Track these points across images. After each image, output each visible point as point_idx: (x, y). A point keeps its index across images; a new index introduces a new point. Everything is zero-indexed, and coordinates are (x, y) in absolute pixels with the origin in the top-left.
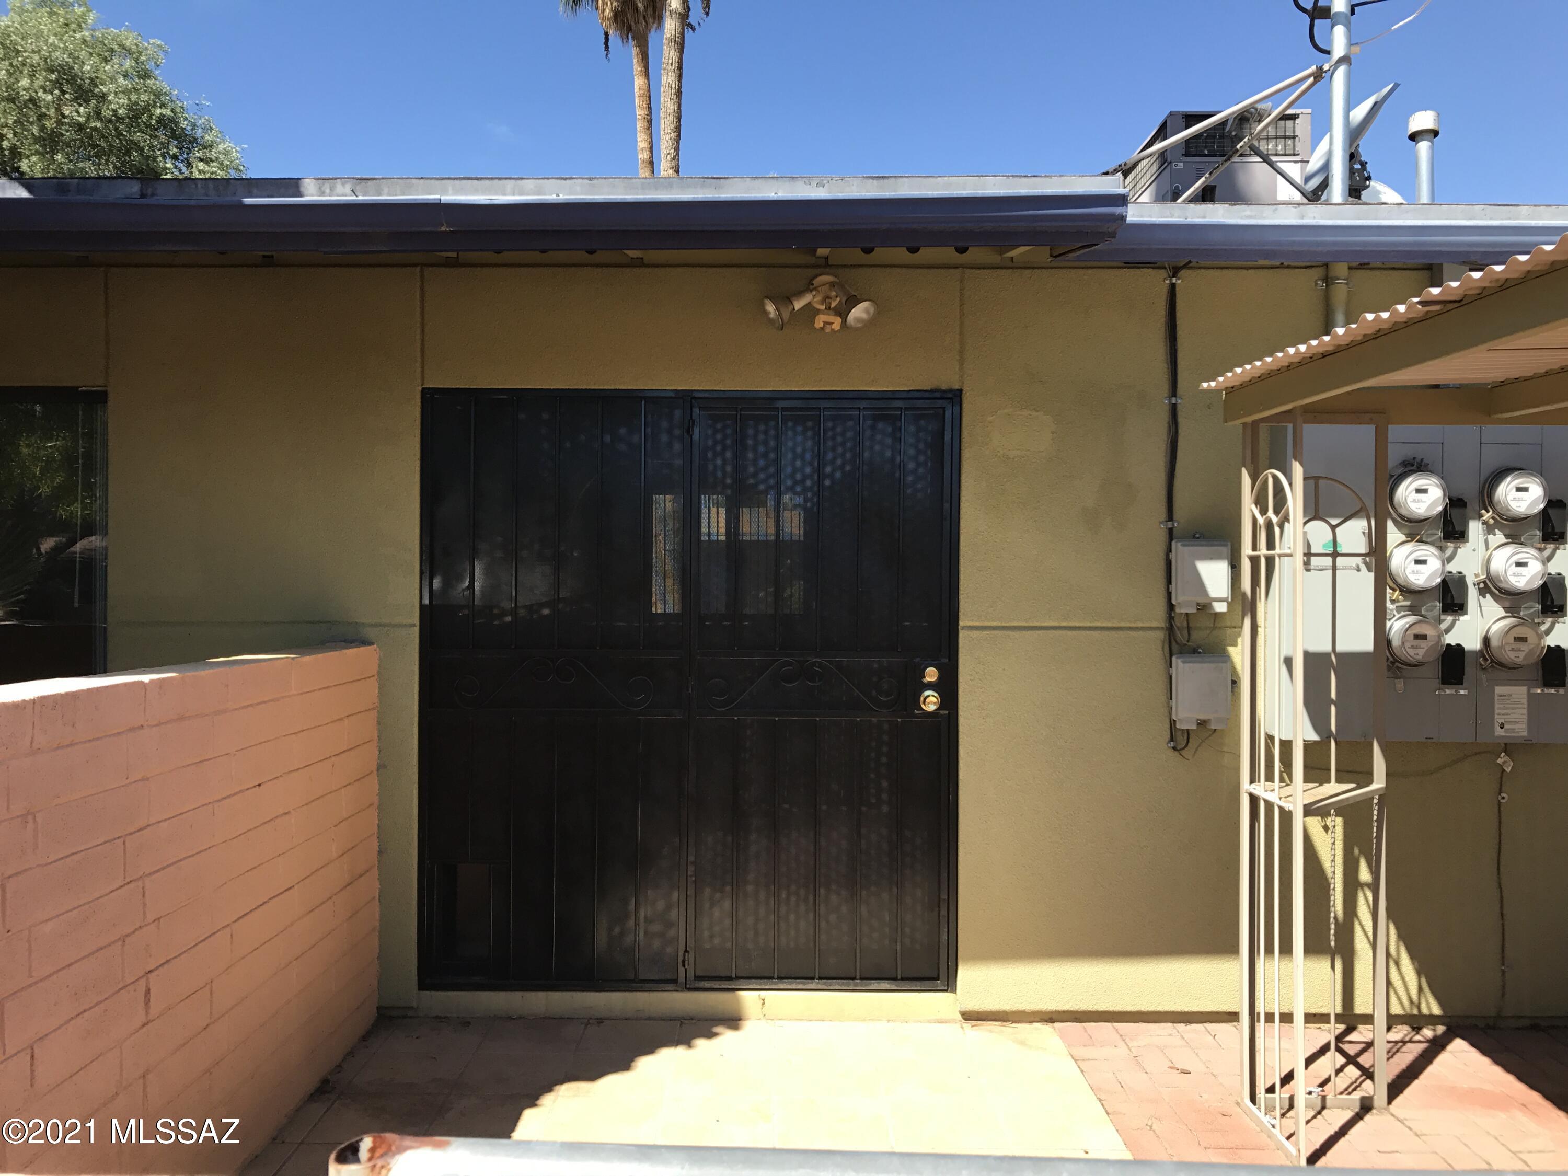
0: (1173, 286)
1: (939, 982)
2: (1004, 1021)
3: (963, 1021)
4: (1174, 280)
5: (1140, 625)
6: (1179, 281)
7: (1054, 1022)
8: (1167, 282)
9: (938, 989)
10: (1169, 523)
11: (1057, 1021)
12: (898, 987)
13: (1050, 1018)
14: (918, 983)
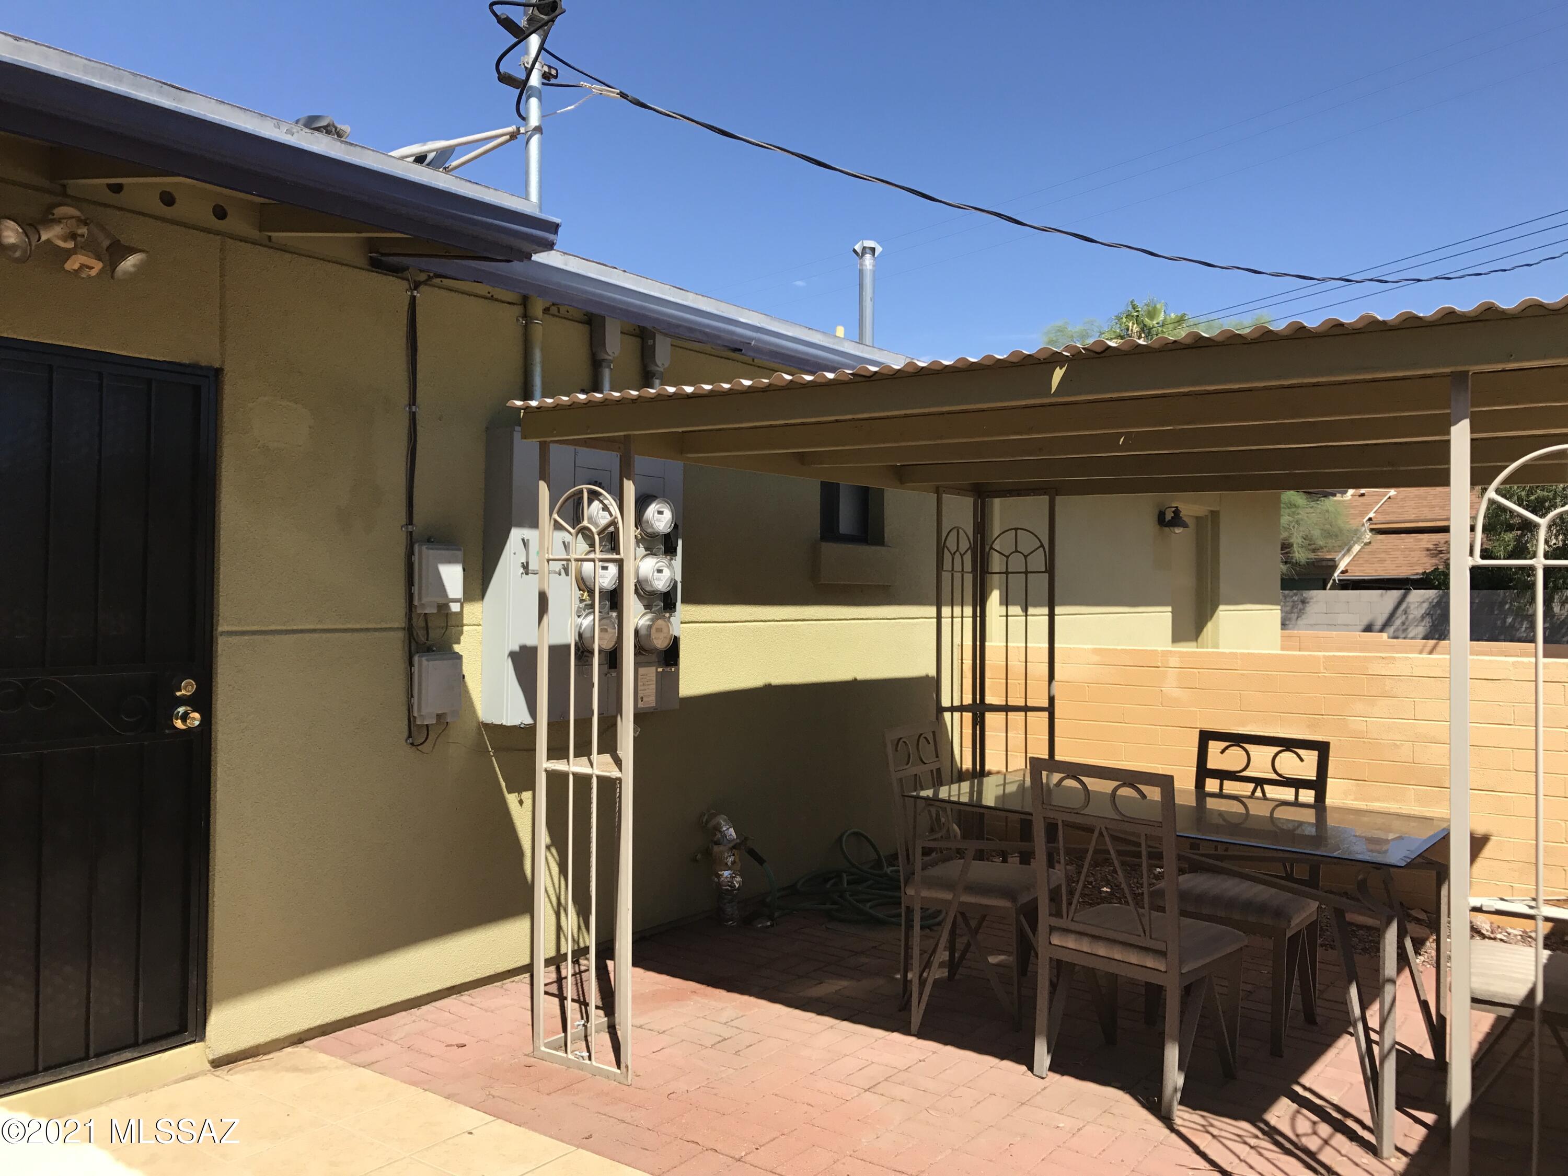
0: (413, 298)
1: (186, 1034)
2: (255, 1056)
3: (213, 1070)
4: (415, 293)
5: (384, 625)
6: (418, 295)
7: (303, 1042)
8: (409, 293)
9: (186, 1041)
10: (409, 526)
11: (307, 1040)
12: (140, 1053)
13: (299, 1039)
14: (164, 1042)
